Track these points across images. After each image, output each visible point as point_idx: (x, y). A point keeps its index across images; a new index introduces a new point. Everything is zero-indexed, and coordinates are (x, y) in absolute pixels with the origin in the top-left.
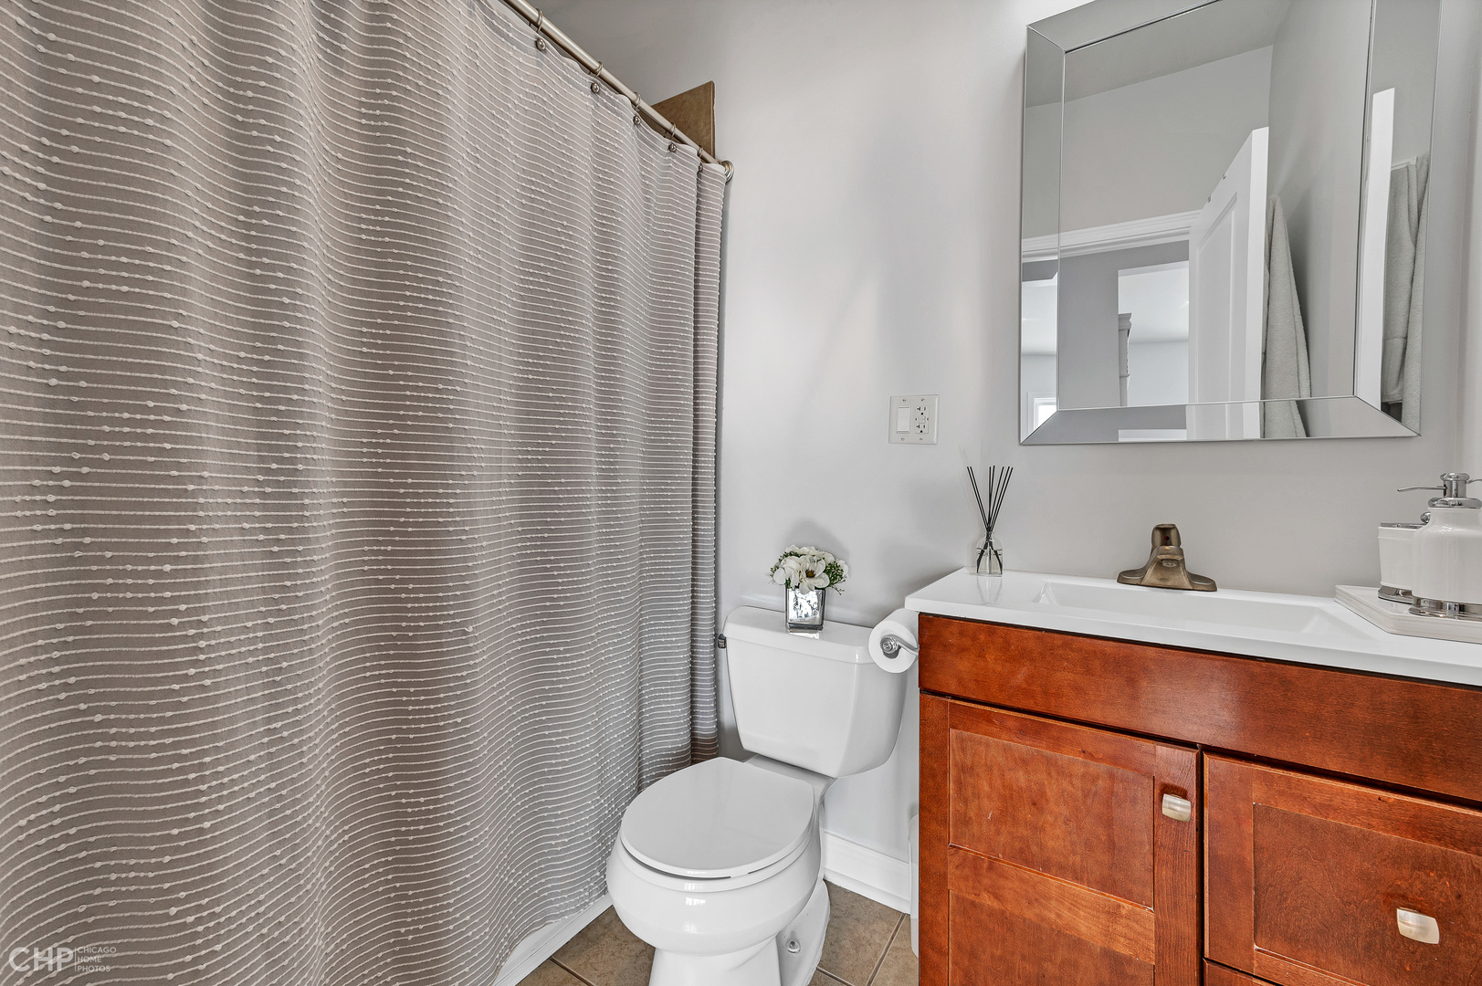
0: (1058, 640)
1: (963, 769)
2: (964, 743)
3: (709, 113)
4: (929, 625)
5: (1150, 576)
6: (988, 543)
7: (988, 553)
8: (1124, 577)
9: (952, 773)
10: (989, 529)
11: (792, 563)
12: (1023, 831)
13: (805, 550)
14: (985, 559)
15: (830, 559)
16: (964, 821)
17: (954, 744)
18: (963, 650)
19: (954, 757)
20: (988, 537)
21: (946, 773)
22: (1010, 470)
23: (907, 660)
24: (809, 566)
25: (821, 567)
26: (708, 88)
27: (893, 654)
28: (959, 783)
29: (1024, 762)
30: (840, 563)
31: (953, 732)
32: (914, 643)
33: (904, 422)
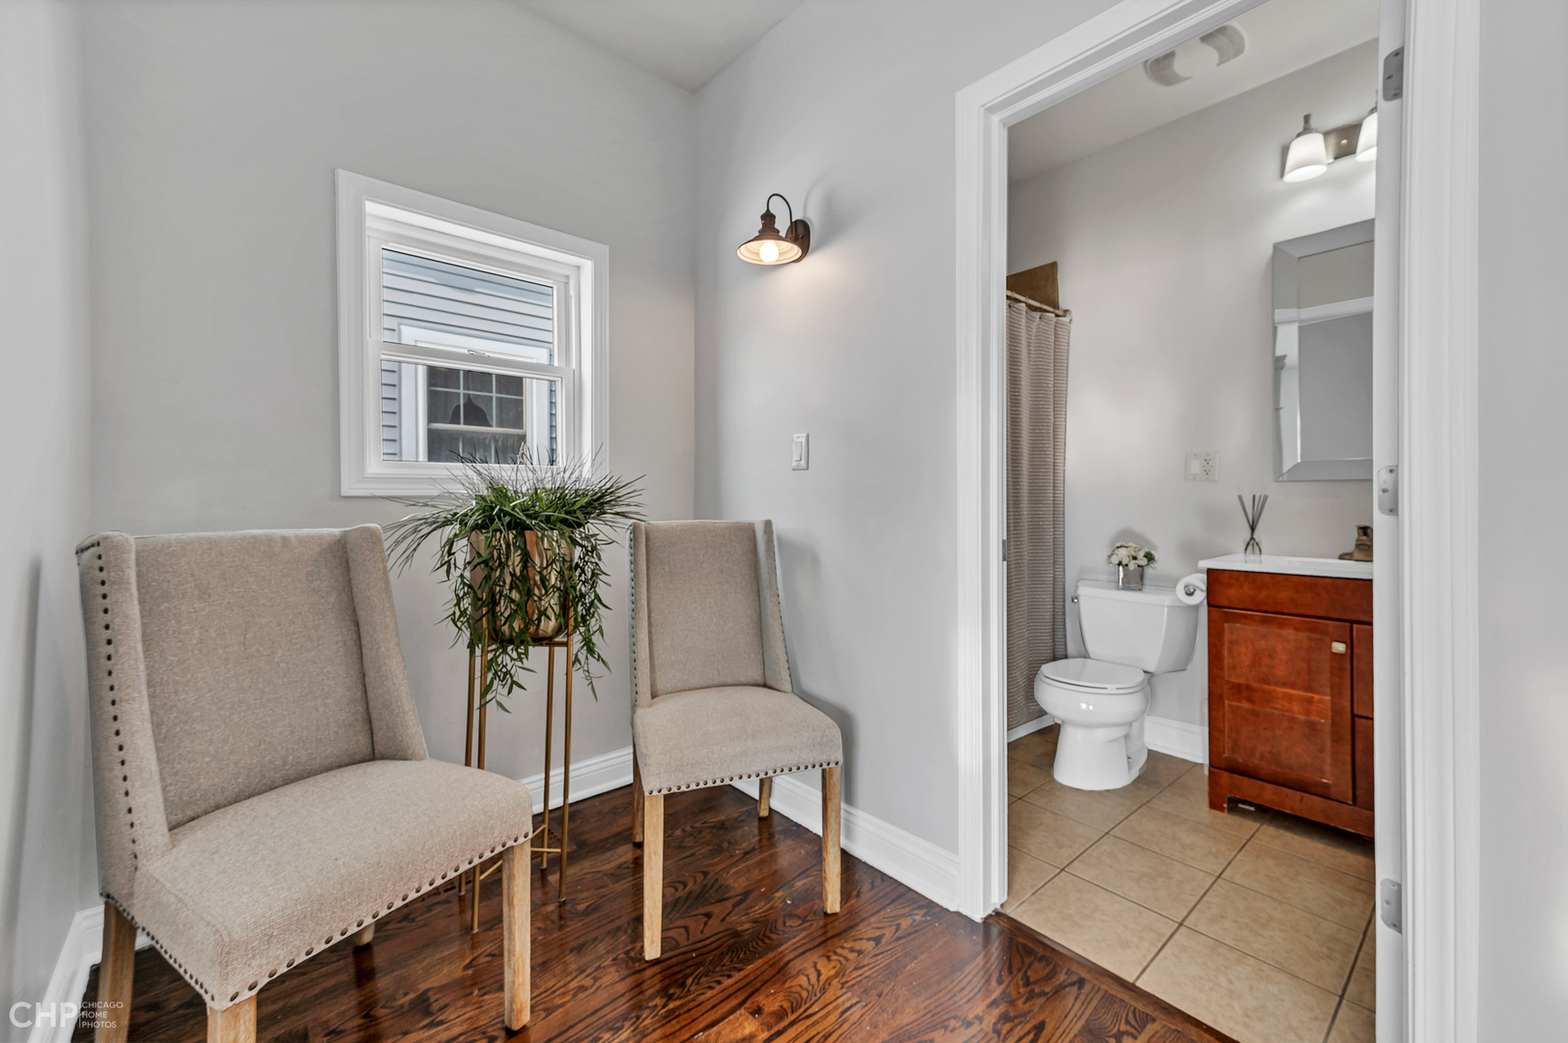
0: (1282, 577)
1: (1232, 643)
2: (1231, 631)
3: (1055, 281)
4: (1212, 574)
5: (1357, 555)
6: (1252, 538)
7: (1252, 545)
8: (1341, 557)
9: (1226, 644)
10: (1253, 529)
11: (1123, 552)
12: (1264, 669)
13: (1130, 544)
14: (1250, 547)
15: (1147, 550)
16: (1233, 667)
17: (1227, 631)
18: (1230, 585)
19: (1227, 637)
20: (1252, 534)
21: (1222, 644)
22: (1266, 498)
23: (1200, 597)
24: (1133, 553)
25: (1141, 555)
26: (1054, 266)
27: (1190, 594)
28: (1230, 651)
29: (1264, 637)
30: (1153, 552)
31: (1226, 625)
32: (1204, 588)
33: (1196, 467)
